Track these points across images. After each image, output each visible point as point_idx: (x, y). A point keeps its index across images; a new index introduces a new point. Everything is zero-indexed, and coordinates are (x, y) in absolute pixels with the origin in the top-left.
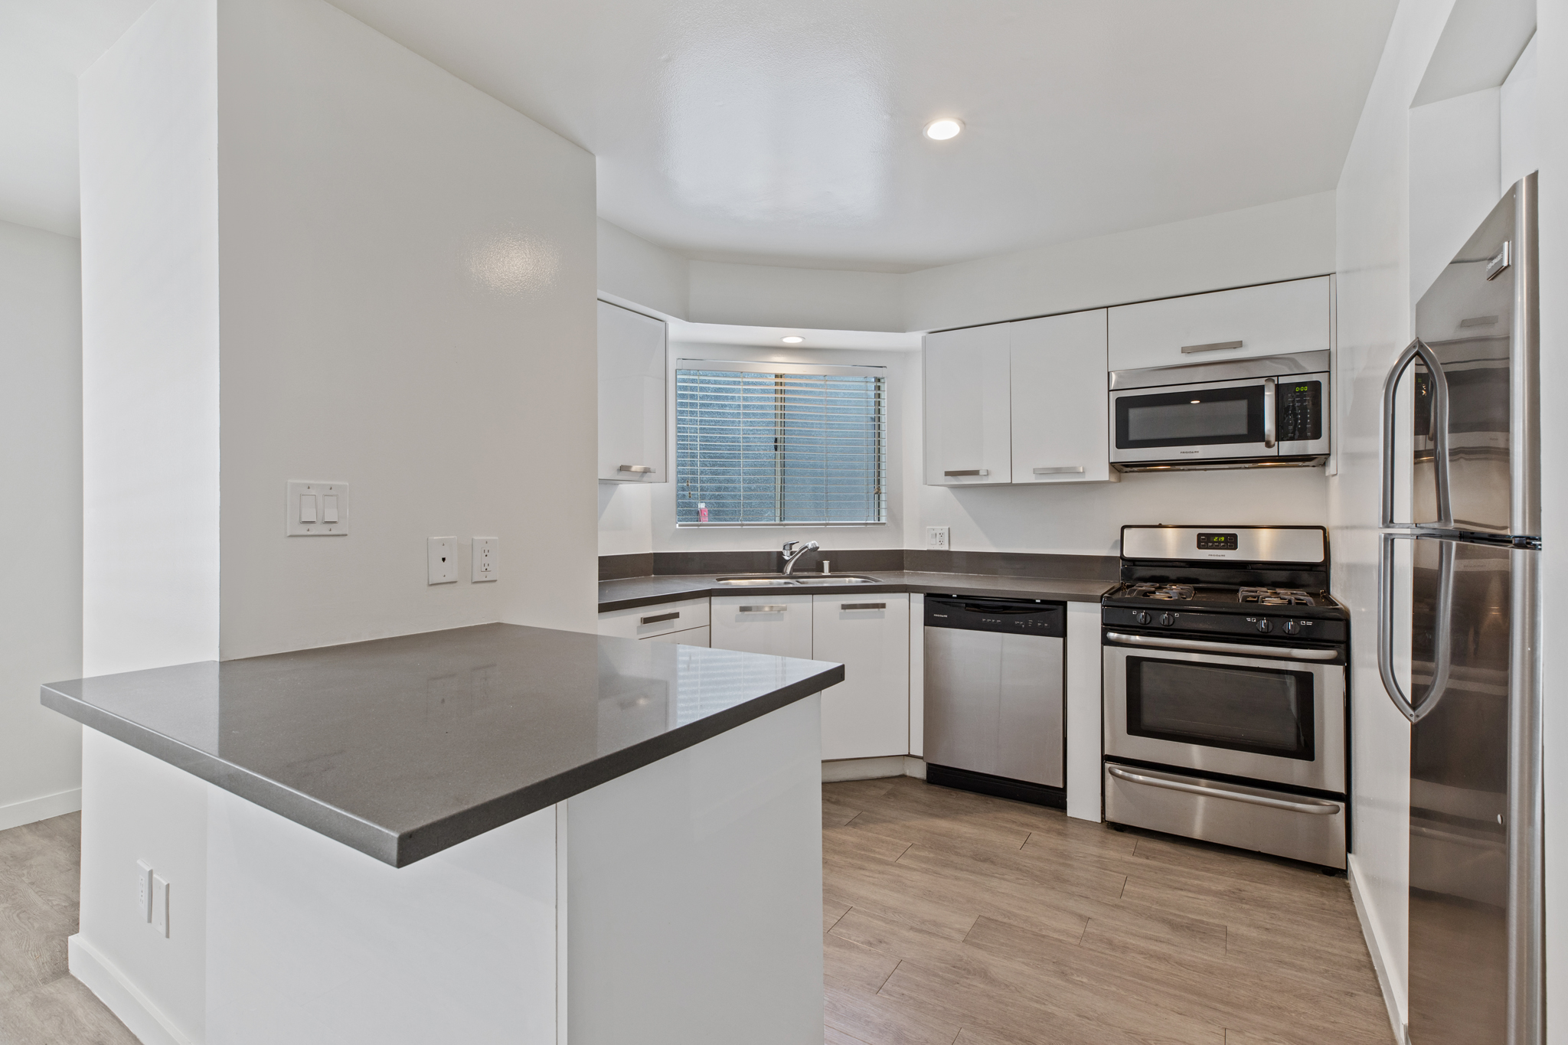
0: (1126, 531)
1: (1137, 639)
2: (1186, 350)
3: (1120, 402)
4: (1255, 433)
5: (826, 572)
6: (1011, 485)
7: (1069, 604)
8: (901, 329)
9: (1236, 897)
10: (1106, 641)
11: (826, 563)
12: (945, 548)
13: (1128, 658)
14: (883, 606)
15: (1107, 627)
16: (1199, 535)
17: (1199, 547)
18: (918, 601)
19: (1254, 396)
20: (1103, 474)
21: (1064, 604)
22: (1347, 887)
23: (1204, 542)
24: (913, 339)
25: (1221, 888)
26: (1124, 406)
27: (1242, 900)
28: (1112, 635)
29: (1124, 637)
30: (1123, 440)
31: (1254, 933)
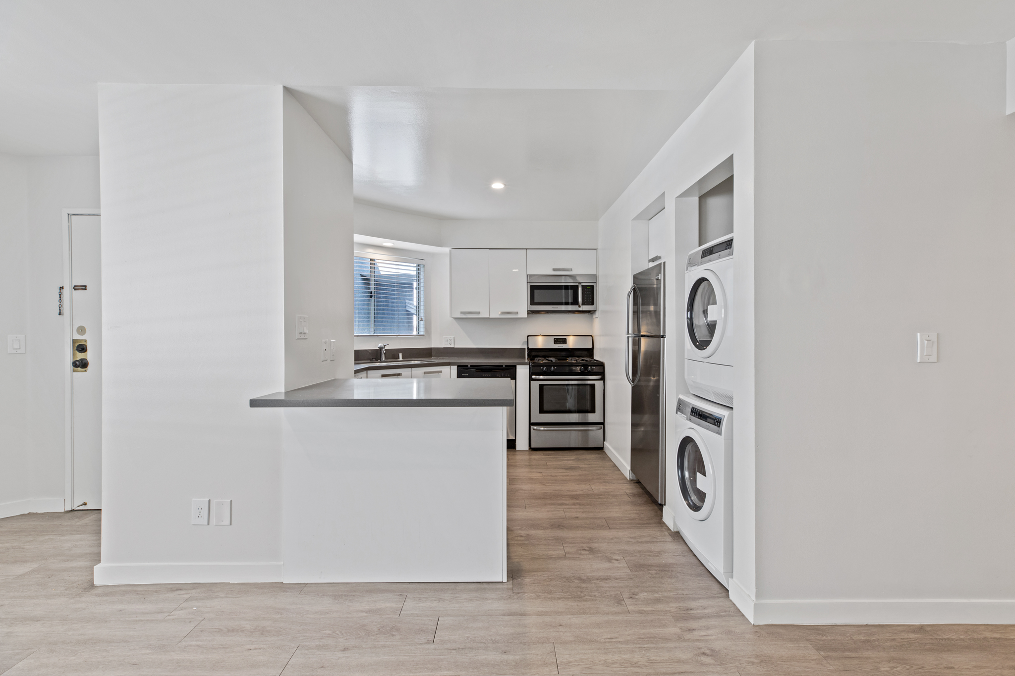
0: (529, 337)
1: (541, 377)
2: (554, 270)
3: (531, 287)
4: (575, 302)
5: (401, 359)
6: (489, 318)
7: (517, 366)
8: (440, 245)
9: (578, 459)
10: (531, 379)
11: (400, 355)
12: (452, 346)
13: (540, 385)
14: (441, 372)
15: (531, 374)
16: (554, 339)
17: (555, 343)
18: (454, 369)
19: (575, 289)
20: (525, 315)
21: (515, 366)
22: (604, 452)
23: (557, 341)
24: (447, 250)
25: (573, 458)
26: (533, 289)
27: (580, 460)
28: (533, 377)
29: (537, 377)
30: (533, 302)
31: (586, 466)
